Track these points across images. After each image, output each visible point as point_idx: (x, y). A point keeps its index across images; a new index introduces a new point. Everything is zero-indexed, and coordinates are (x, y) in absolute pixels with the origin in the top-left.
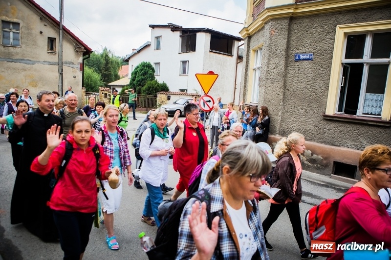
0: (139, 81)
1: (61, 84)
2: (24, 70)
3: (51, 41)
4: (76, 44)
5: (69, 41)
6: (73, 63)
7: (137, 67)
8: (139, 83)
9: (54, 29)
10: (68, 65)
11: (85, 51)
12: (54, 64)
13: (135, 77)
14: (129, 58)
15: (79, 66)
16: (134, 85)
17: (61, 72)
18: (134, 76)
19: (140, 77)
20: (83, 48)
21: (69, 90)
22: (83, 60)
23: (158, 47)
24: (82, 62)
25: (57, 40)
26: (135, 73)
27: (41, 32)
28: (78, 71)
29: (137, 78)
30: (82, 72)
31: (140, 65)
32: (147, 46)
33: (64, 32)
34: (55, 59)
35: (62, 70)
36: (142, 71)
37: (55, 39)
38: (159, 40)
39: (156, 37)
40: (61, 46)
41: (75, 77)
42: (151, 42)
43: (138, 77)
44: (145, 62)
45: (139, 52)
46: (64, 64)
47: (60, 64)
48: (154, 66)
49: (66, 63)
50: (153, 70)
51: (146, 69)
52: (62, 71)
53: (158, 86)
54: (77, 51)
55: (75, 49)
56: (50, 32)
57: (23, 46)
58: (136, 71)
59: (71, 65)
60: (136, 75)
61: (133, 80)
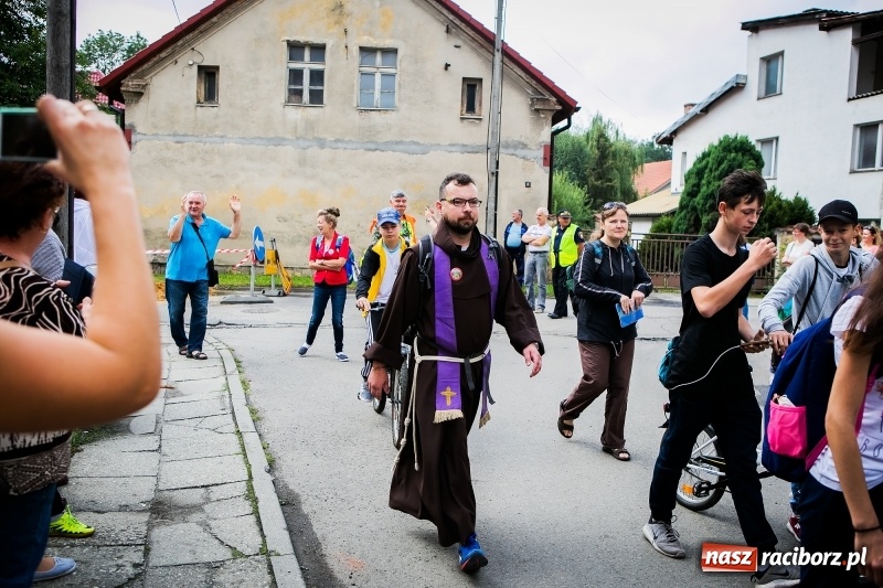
0: (711, 196)
1: (492, 205)
2: (403, 170)
3: (471, 87)
4: (536, 91)
5: (516, 84)
6: (525, 146)
7: (705, 155)
8: (710, 202)
9: (479, 55)
10: (511, 151)
11: (559, 107)
12: (475, 151)
13: (698, 186)
14: (675, 133)
15: (541, 153)
16: (694, 209)
17: (494, 170)
18: (693, 180)
19: (716, 184)
20: (554, 99)
21: (515, 221)
22: (554, 134)
23: (770, 89)
24: (549, 140)
25: (486, 85)
26: (697, 176)
27: (447, 66)
28: (537, 166)
29: (704, 189)
30: (548, 168)
31: (711, 146)
32: (735, 89)
33: (506, 59)
34: (477, 134)
35: (498, 162)
36: (719, 166)
37: (481, 80)
38: (773, 65)
39: (763, 59)
40: (497, 98)
41: (528, 185)
42: (746, 77)
43: (709, 183)
44: (732, 136)
45: (706, 110)
46: (501, 150)
47: (494, 149)
48: (758, 148)
49: (507, 146)
50: (758, 161)
51: (734, 159)
52: (497, 168)
53: (780, 207)
54: (537, 110)
55: (532, 105)
56: (469, 63)
57: (403, 107)
58: (699, 166)
59: (520, 152)
60: (700, 179)
61: (691, 193)
